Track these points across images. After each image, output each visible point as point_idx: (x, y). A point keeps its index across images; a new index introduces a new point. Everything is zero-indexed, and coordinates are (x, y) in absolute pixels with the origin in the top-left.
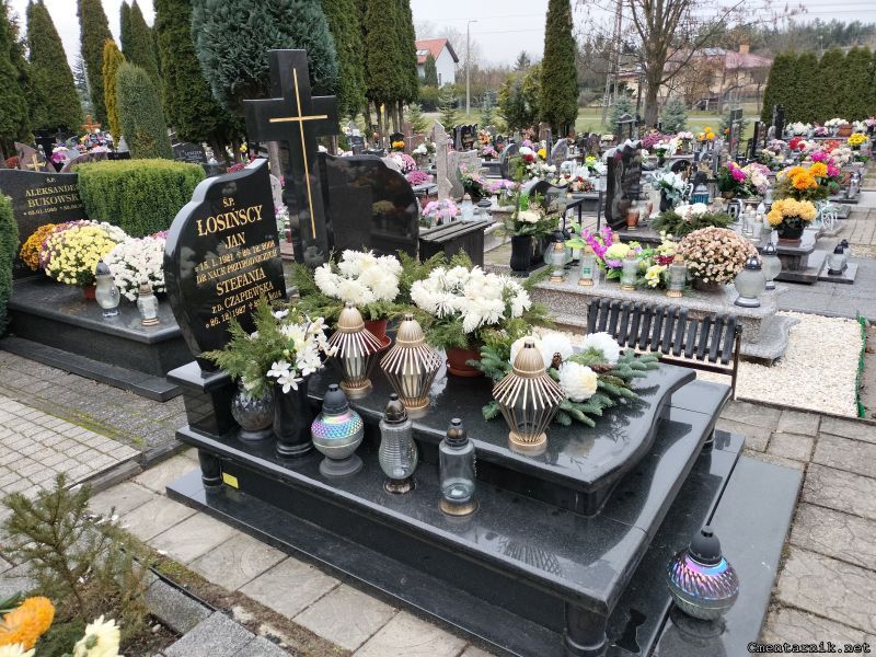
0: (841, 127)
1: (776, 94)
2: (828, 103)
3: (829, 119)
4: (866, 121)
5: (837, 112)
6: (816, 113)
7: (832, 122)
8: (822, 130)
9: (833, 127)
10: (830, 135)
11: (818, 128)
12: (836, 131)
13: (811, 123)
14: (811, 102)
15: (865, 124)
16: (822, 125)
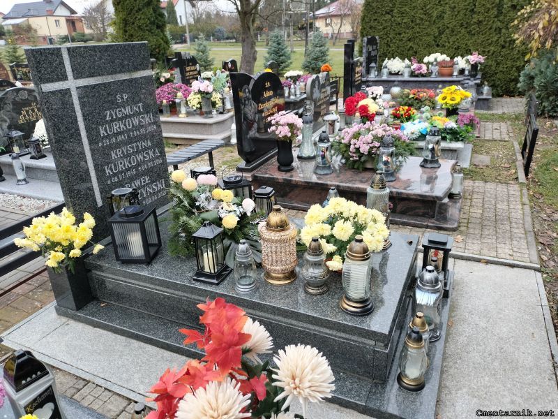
0: (441, 64)
1: (372, 23)
2: (428, 35)
3: (429, 54)
4: (469, 57)
5: (438, 46)
6: (415, 47)
7: (431, 58)
8: (420, 68)
9: (432, 64)
10: (429, 74)
11: (415, 66)
12: (435, 69)
13: (410, 60)
14: (409, 34)
15: (468, 61)
16: (420, 61)
